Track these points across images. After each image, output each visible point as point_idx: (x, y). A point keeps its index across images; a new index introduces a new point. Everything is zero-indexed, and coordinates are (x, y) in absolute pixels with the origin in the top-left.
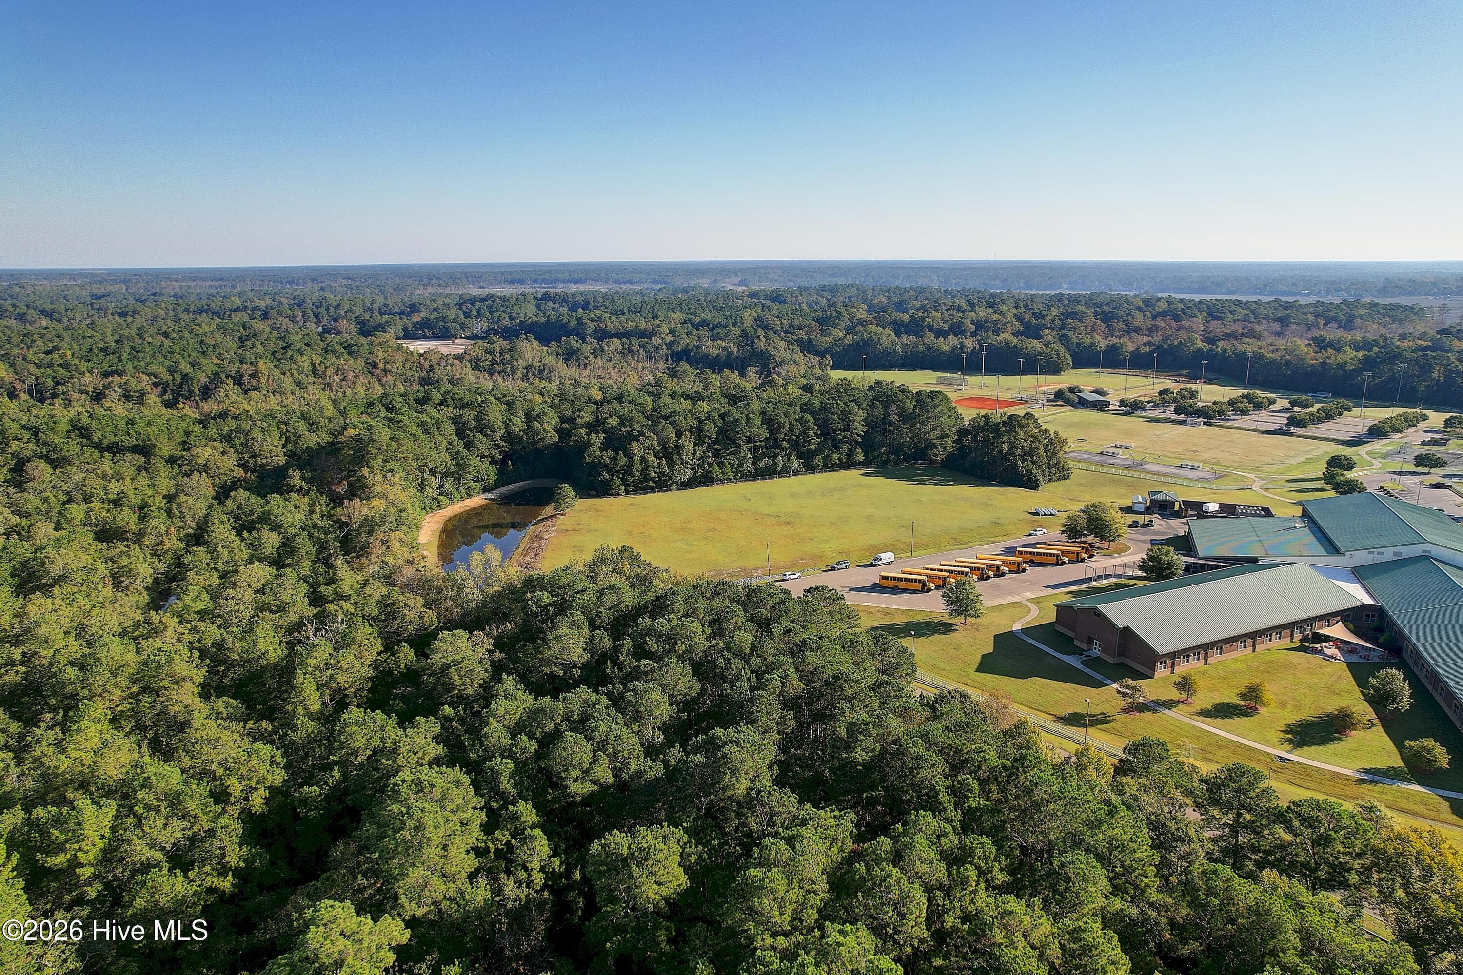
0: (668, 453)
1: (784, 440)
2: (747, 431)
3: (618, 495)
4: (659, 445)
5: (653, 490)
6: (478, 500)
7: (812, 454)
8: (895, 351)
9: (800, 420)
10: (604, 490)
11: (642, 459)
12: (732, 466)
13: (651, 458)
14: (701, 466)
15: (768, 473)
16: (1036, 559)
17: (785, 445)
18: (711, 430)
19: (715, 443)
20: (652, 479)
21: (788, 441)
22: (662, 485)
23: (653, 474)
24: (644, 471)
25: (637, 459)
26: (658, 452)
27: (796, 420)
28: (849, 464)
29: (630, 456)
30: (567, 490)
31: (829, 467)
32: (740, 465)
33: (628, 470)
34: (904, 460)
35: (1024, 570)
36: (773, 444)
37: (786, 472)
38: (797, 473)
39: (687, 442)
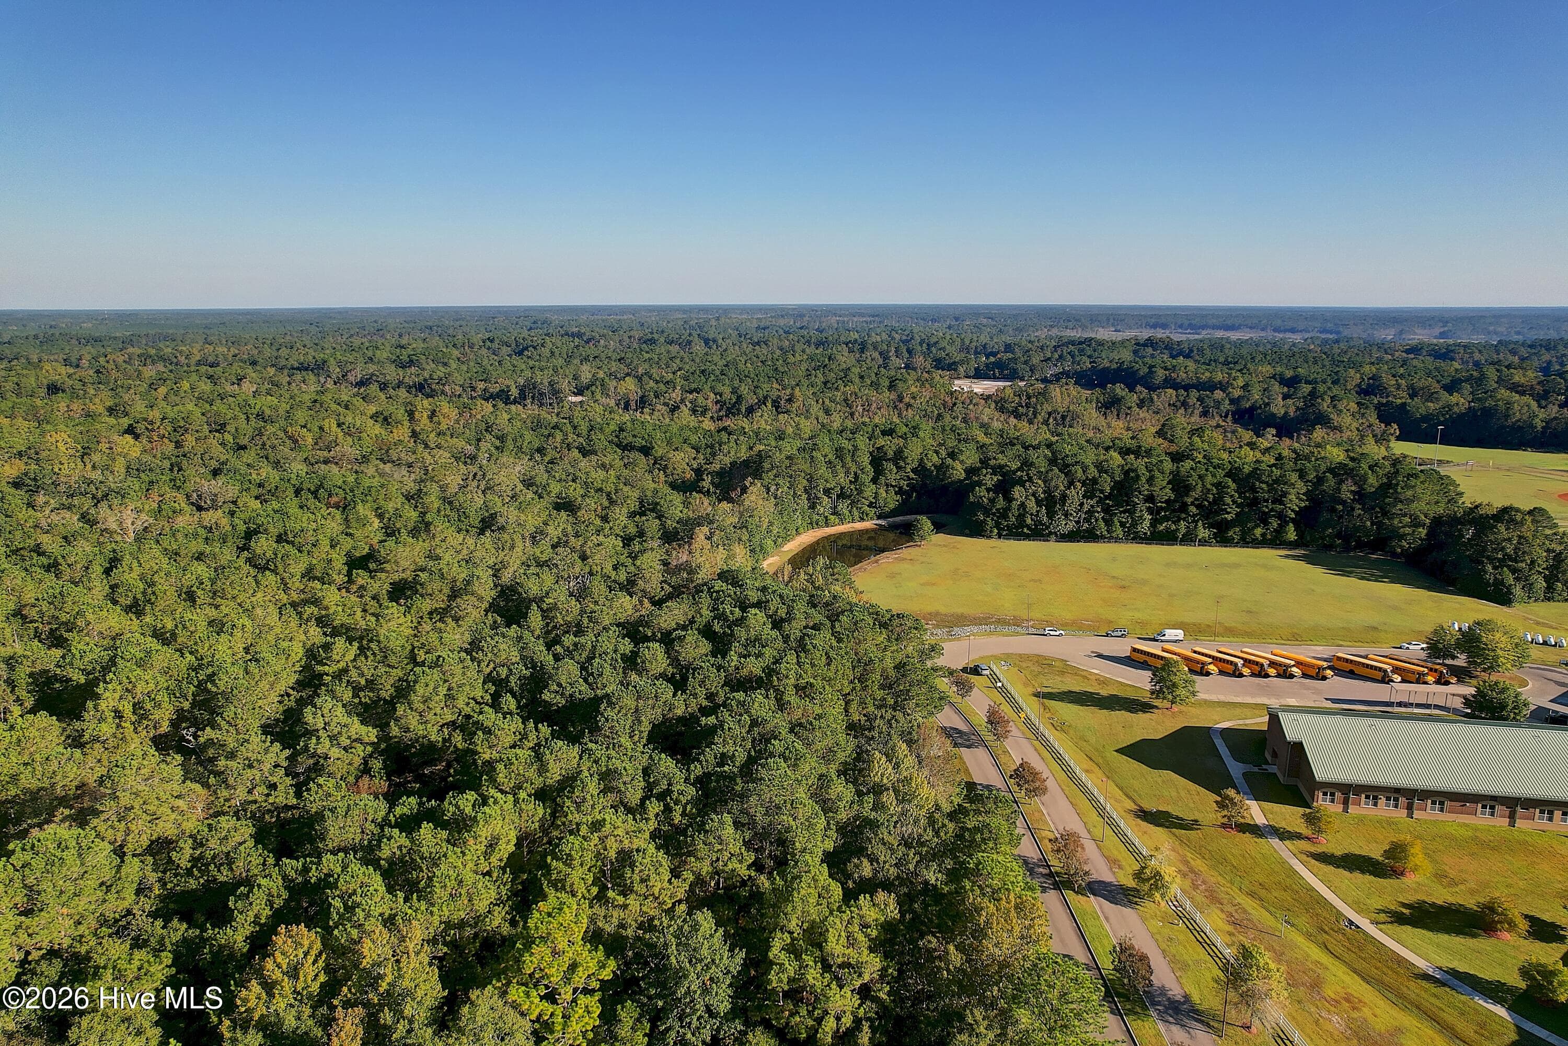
0: (1051, 502)
1: (1192, 504)
2: (1145, 489)
3: (989, 537)
4: (1044, 492)
5: (1027, 537)
6: (868, 524)
7: (1227, 525)
8: (1532, 426)
9: (1218, 485)
10: (977, 531)
11: (1023, 505)
12: (1122, 525)
13: (1031, 504)
14: (1087, 520)
15: (1169, 538)
16: (1357, 670)
17: (1193, 509)
18: (1106, 484)
19: (1107, 498)
20: (1029, 528)
21: (1197, 507)
22: (1038, 533)
23: (1029, 521)
24: (1021, 517)
25: (1015, 504)
26: (1042, 500)
27: (1213, 485)
28: (1275, 541)
29: (1009, 499)
30: (926, 523)
31: (1247, 541)
32: (1134, 524)
33: (1004, 514)
34: (1355, 548)
35: (1324, 678)
36: (1177, 508)
37: (1189, 539)
38: (1204, 543)
39: (1076, 494)
